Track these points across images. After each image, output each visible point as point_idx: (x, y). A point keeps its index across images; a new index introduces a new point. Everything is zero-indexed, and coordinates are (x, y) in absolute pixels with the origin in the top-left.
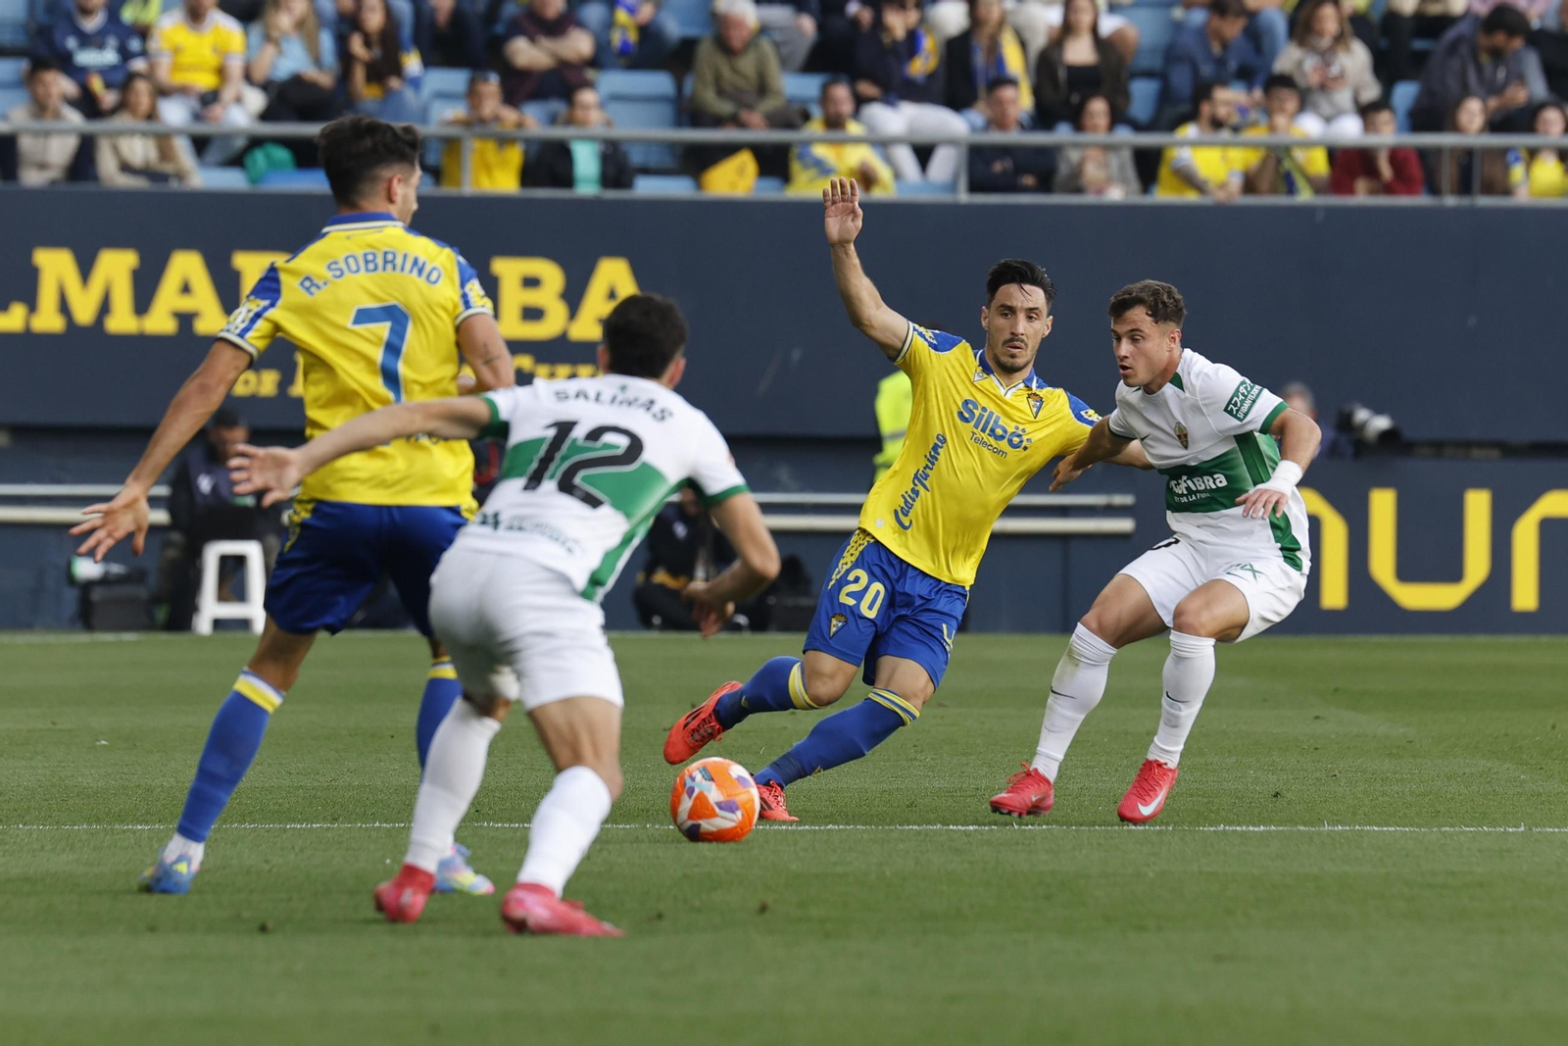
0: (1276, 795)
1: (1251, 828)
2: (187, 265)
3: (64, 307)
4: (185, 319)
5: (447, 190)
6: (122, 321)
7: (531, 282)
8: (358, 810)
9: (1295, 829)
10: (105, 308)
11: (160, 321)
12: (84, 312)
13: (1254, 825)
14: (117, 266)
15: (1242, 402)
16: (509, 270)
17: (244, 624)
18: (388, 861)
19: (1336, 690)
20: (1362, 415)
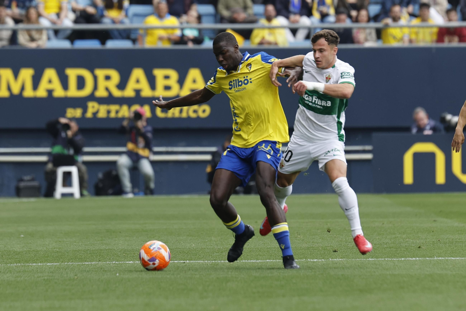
0: (419, 247)
1: (410, 259)
2: (50, 74)
3: (9, 89)
4: (50, 92)
5: (138, 46)
6: (29, 93)
7: (167, 77)
8: (108, 257)
9: (425, 259)
10: (23, 88)
11: (41, 93)
12: (16, 90)
13: (411, 258)
14: (26, 74)
15: (347, 75)
16: (159, 73)
17: (71, 195)
18: (118, 274)
19: (441, 211)
20: (449, 117)
